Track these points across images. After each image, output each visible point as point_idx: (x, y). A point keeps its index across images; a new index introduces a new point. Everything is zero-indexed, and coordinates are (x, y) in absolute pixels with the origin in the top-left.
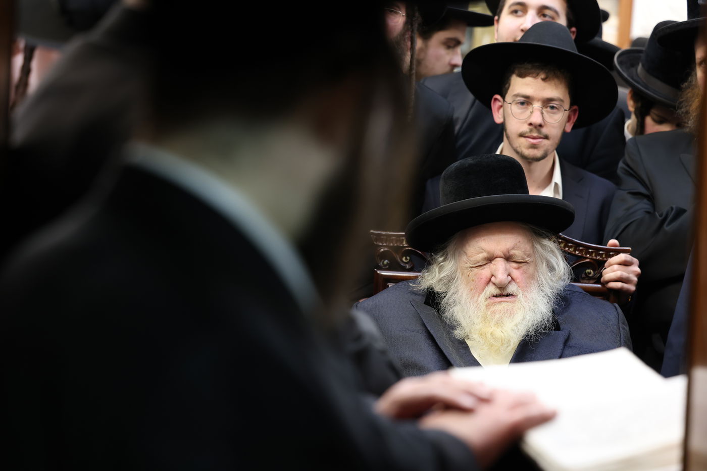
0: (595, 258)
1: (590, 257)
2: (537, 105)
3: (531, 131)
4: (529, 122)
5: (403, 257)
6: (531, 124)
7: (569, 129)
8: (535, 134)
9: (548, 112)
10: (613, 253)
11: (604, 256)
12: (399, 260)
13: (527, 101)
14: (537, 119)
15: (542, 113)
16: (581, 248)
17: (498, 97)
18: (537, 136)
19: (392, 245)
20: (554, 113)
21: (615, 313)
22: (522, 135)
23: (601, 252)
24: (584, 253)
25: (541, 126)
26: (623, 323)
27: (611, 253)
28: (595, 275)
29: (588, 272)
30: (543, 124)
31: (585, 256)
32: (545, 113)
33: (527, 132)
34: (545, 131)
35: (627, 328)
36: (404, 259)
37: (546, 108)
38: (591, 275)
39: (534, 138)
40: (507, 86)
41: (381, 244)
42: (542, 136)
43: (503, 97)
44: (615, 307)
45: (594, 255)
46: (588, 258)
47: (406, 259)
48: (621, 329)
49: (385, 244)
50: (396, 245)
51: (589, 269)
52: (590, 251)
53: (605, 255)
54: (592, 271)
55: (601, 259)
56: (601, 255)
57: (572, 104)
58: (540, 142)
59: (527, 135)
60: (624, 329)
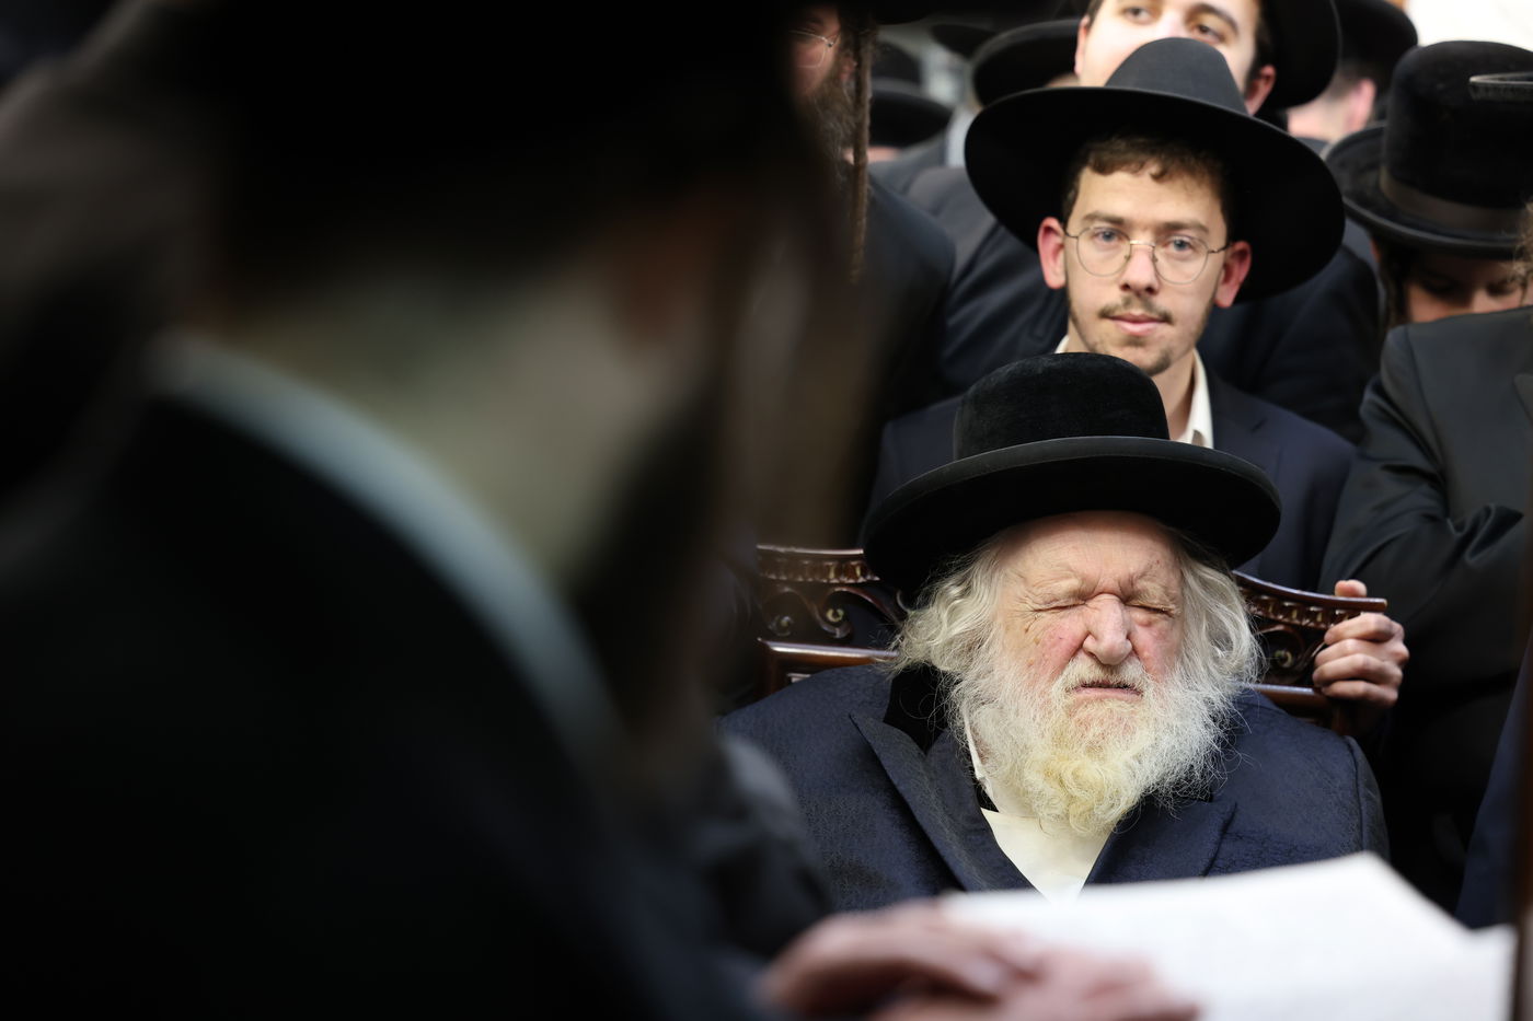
0: (1297, 622)
1: (1286, 620)
2: (1142, 240)
3: (1127, 303)
4: (1122, 282)
5: (827, 610)
6: (1126, 287)
7: (1227, 298)
8: (1137, 311)
9: (1168, 256)
10: (1342, 612)
11: (1319, 619)
12: (818, 617)
13: (1117, 230)
14: (1140, 274)
15: (1154, 260)
16: (1265, 598)
17: (1053, 223)
18: (1143, 315)
19: (800, 579)
20: (1184, 259)
21: (1349, 760)
22: (1105, 314)
23: (1312, 609)
24: (1270, 610)
25: (1150, 290)
26: (1368, 786)
27: (1337, 612)
28: (1296, 663)
29: (1280, 657)
30: (1156, 286)
31: (1272, 617)
32: (1162, 260)
33: (1117, 307)
34: (1162, 302)
35: (1377, 798)
36: (830, 615)
37: (1166, 245)
38: (1286, 665)
39: (1135, 321)
40: (1070, 195)
41: (773, 577)
42: (1154, 315)
43: (1064, 222)
44: (1349, 746)
45: (1295, 615)
46: (1279, 622)
47: (835, 615)
48: (1362, 799)
49: (784, 578)
50: (810, 580)
51: (1281, 649)
52: (1287, 604)
53: (1323, 617)
54: (1289, 655)
55: (1312, 624)
56: (1313, 616)
57: (1232, 238)
58: (1149, 330)
59: (1117, 313)
60: (1369, 798)
